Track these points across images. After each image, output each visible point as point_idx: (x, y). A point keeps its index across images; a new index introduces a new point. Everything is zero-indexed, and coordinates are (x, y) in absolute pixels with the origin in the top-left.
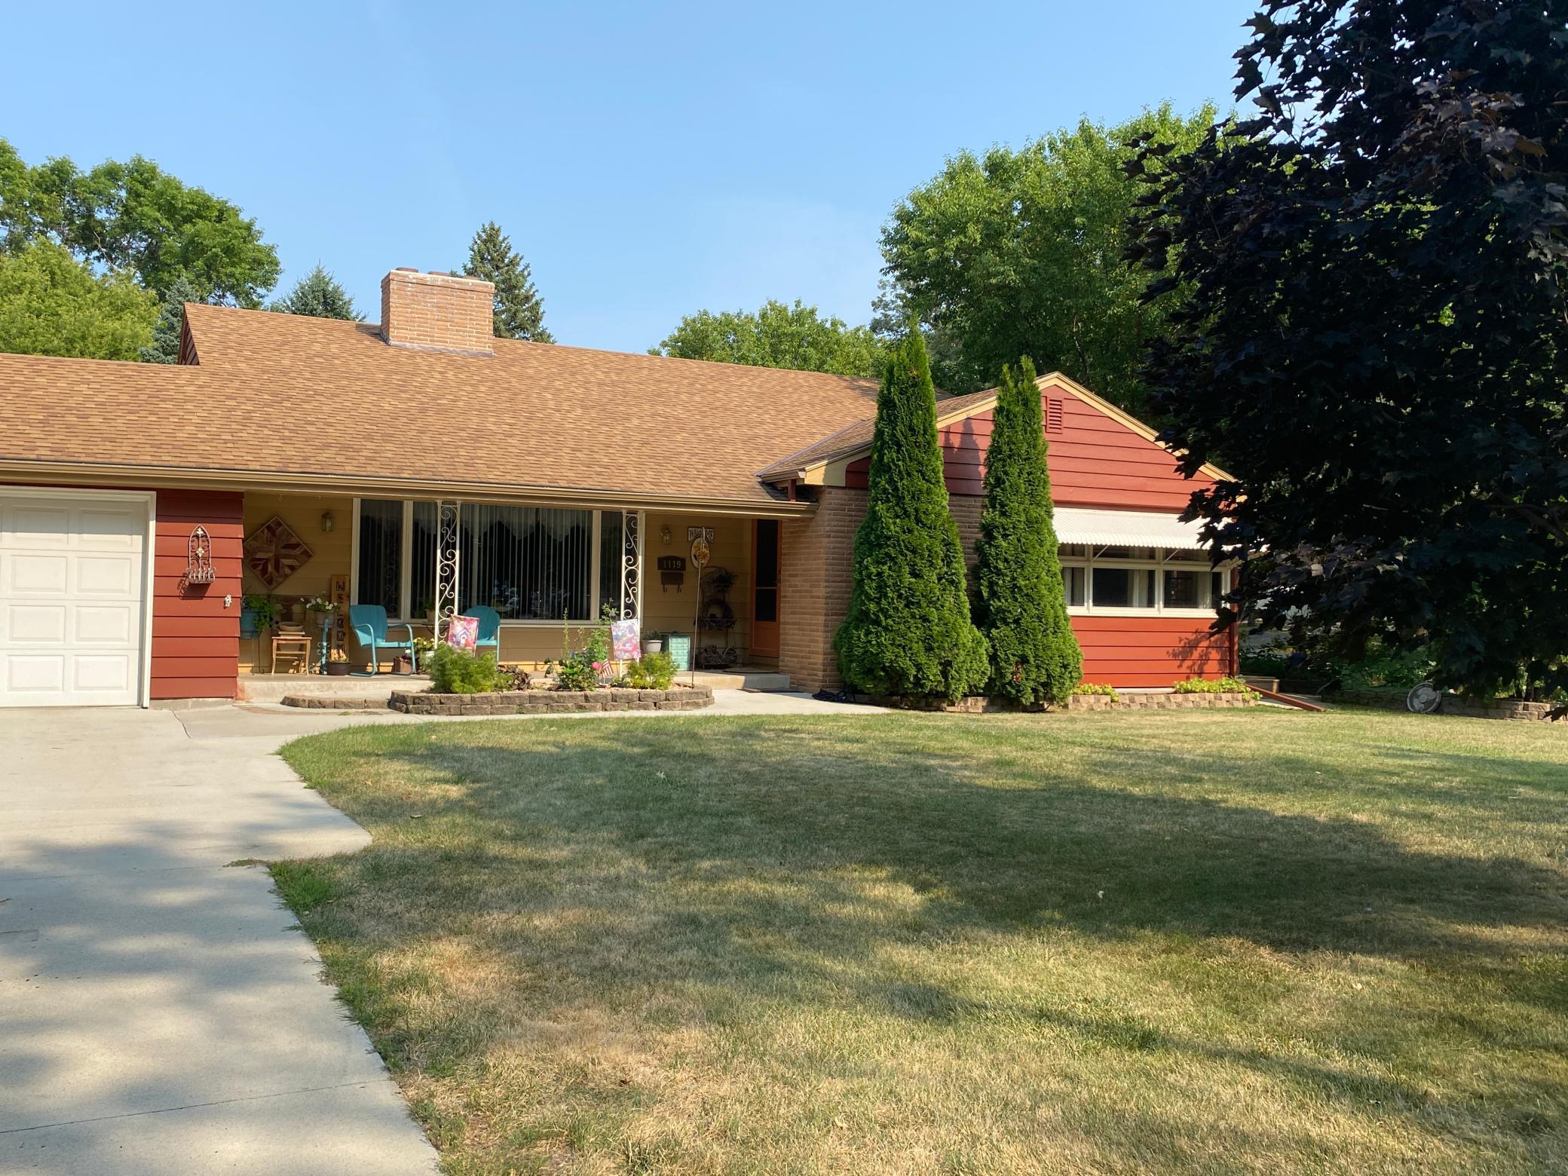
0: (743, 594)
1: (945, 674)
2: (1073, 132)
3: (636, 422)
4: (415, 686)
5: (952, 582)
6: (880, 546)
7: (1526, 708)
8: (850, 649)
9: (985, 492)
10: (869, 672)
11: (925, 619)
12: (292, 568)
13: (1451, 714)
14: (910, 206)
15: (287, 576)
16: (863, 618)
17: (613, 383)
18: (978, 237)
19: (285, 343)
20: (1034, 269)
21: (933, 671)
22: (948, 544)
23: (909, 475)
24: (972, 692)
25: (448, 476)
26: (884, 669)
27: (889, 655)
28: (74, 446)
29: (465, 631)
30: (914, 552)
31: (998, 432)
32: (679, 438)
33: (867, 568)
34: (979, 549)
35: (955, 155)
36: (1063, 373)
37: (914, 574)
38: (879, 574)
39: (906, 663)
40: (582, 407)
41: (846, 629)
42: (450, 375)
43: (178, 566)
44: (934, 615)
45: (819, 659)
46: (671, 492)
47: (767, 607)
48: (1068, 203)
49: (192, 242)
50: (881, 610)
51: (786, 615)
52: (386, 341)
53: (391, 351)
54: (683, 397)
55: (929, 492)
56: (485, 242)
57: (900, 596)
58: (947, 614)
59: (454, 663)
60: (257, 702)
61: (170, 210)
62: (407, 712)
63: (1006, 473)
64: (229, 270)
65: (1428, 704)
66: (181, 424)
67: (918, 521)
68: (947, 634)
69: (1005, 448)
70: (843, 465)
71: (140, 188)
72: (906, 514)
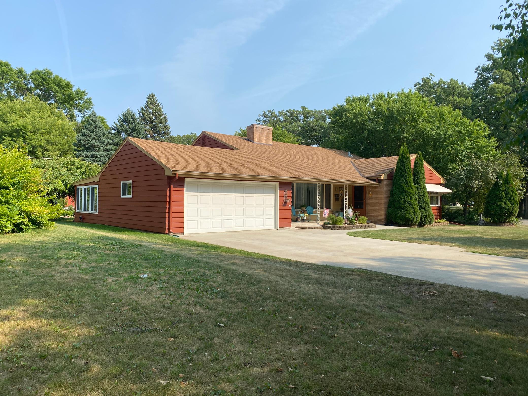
0: (350, 202)
7: (505, 224)
24: (418, 223)
26: (406, 219)
29: (327, 212)
33: (400, 197)
43: (283, 199)
47: (359, 205)
52: (252, 142)
57: (408, 203)
58: (416, 207)
60: (292, 228)
72: (409, 186)
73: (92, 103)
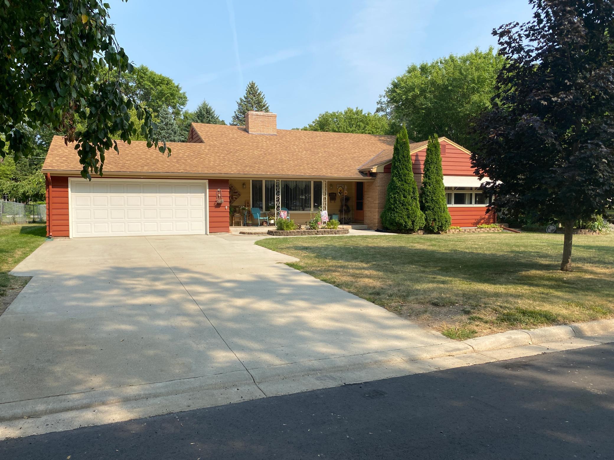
0: (353, 203)
1: (413, 224)
2: (447, 58)
3: (321, 154)
4: (273, 228)
5: (415, 199)
6: (395, 189)
7: (581, 231)
8: (386, 218)
9: (424, 173)
10: (391, 224)
11: (407, 209)
12: (236, 198)
13: (559, 233)
14: (396, 81)
15: (234, 201)
16: (390, 209)
17: (311, 142)
18: (418, 92)
19: (222, 135)
20: (436, 102)
21: (410, 223)
22: (414, 188)
23: (403, 169)
24: (420, 229)
25: (279, 173)
26: (396, 223)
27: (397, 219)
29: (284, 214)
30: (404, 191)
31: (428, 156)
32: (333, 159)
33: (391, 195)
34: (422, 189)
35: (410, 65)
36: (447, 137)
37: (405, 197)
38: (395, 197)
39: (402, 221)
40: (305, 150)
41: (385, 212)
42: (268, 142)
43: (214, 199)
44: (410, 208)
45: (376, 221)
46: (336, 176)
47: (360, 206)
48: (447, 83)
50: (395, 207)
51: (366, 208)
52: (248, 132)
53: (250, 135)
54: (331, 145)
55: (409, 174)
57: (400, 203)
58: (413, 207)
59: (284, 223)
60: (234, 233)
62: (273, 235)
63: (430, 167)
65: (552, 230)
66: (210, 161)
67: (405, 182)
68: (414, 213)
69: (430, 160)
70: (383, 166)
72: (402, 180)
73: (186, 98)
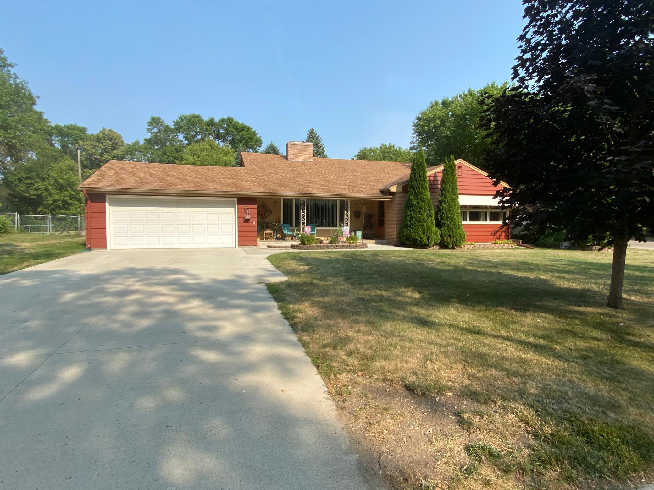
0: (375, 220)
1: (428, 240)
2: (466, 92)
3: (348, 177)
4: (297, 243)
5: (430, 216)
6: (411, 207)
7: (596, 248)
8: (403, 233)
9: (440, 192)
10: (408, 239)
11: (423, 226)
12: (268, 215)
13: (573, 250)
14: (420, 116)
15: (267, 217)
16: (406, 226)
17: (342, 167)
18: (439, 123)
19: (264, 161)
20: (455, 131)
21: (425, 239)
22: (429, 206)
23: (419, 188)
24: (436, 244)
25: (303, 192)
26: (412, 238)
27: (413, 235)
28: (218, 187)
29: (308, 230)
30: (420, 208)
31: (444, 176)
32: (359, 181)
33: (407, 213)
34: (438, 207)
35: (433, 101)
36: (463, 159)
37: (420, 214)
38: (411, 214)
39: (417, 237)
40: (335, 174)
41: (402, 229)
42: (303, 167)
43: (243, 215)
44: (425, 225)
45: (395, 236)
46: (357, 195)
47: (381, 223)
48: (464, 112)
49: (242, 137)
50: (411, 223)
51: (386, 225)
52: (288, 159)
53: (289, 162)
54: (360, 170)
55: (424, 192)
56: (310, 133)
57: (416, 220)
58: (429, 224)
59: (305, 237)
60: (261, 247)
61: (236, 129)
62: (295, 249)
63: (446, 187)
64: (250, 143)
65: (566, 247)
66: (242, 181)
67: (421, 200)
68: (429, 229)
69: (446, 180)
70: (401, 186)
71: (229, 124)
